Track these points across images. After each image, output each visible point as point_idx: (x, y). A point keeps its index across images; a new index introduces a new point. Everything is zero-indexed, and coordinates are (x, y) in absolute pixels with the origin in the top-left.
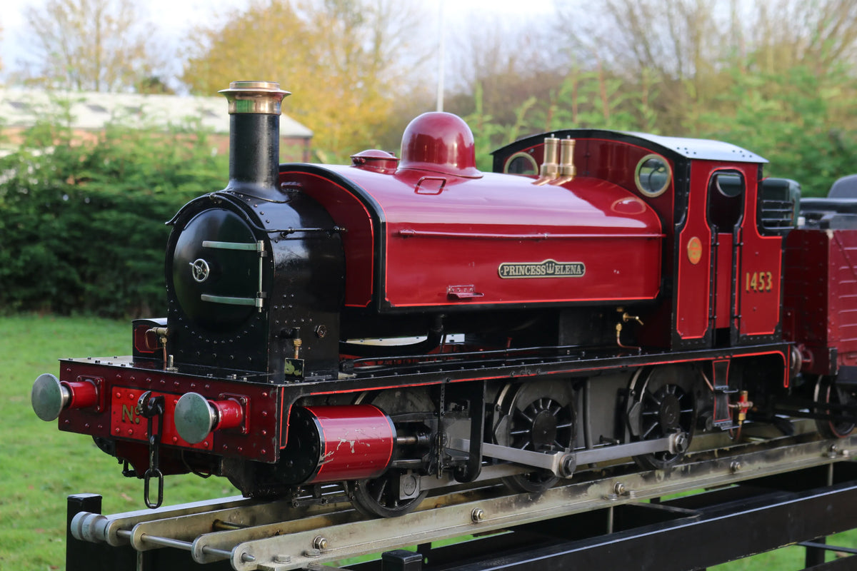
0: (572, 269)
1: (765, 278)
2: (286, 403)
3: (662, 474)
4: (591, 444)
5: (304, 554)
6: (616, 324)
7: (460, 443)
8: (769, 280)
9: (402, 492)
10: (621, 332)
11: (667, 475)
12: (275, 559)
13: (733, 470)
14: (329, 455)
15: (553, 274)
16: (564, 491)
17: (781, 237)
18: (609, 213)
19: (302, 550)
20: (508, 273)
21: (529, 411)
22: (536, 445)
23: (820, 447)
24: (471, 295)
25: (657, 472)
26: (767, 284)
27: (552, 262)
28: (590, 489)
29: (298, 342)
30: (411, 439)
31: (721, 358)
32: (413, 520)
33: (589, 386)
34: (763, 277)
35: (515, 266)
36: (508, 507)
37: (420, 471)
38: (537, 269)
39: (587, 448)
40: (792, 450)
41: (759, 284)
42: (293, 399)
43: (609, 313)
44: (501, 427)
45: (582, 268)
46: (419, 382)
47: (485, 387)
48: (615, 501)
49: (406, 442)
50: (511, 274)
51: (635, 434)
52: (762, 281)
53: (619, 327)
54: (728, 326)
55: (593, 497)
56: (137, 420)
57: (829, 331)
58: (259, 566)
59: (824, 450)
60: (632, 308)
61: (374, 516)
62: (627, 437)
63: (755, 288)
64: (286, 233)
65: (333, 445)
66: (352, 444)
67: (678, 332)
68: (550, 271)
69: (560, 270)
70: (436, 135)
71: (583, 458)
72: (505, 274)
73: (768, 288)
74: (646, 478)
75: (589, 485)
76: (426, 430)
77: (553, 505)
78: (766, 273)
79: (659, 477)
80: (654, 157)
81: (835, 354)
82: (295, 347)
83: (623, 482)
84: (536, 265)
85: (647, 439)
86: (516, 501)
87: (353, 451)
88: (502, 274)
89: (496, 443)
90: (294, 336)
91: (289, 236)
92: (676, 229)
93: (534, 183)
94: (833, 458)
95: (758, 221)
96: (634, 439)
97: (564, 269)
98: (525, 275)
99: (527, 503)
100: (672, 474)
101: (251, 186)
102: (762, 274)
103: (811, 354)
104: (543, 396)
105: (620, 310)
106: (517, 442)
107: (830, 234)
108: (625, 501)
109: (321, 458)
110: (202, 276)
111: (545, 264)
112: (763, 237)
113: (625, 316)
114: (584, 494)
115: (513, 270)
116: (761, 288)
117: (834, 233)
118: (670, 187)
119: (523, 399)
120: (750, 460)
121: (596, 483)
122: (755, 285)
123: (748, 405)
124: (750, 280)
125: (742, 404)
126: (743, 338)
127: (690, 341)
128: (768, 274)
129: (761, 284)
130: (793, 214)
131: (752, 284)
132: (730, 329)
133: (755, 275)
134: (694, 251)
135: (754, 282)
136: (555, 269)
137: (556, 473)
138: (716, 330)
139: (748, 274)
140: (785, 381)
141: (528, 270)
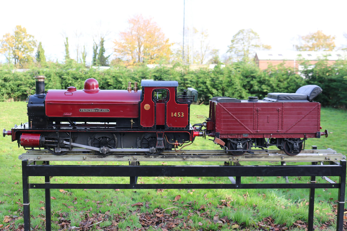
0: (105, 110)
1: (181, 114)
2: (14, 132)
5: (34, 159)
8: (182, 114)
11: (155, 157)
13: (184, 159)
14: (22, 141)
16: (114, 156)
17: (187, 104)
20: (82, 111)
23: (228, 157)
24: (71, 115)
25: (150, 156)
28: (124, 157)
29: (31, 122)
31: (160, 132)
32: (65, 157)
34: (179, 114)
36: (95, 157)
40: (213, 157)
41: (177, 115)
44: (90, 141)
45: (108, 110)
57: (216, 128)
59: (231, 158)
64: (32, 103)
66: (28, 140)
67: (141, 125)
74: (146, 157)
81: (219, 134)
83: (137, 157)
84: (92, 110)
86: (98, 157)
88: (80, 111)
92: (140, 102)
95: (176, 100)
97: (102, 110)
99: (102, 157)
100: (157, 157)
105: (132, 119)
107: (216, 104)
111: (95, 109)
112: (179, 104)
114: (122, 158)
115: (83, 110)
117: (218, 103)
122: (176, 116)
123: (178, 143)
124: (173, 114)
125: (175, 143)
126: (171, 128)
127: (147, 127)
128: (182, 113)
129: (179, 115)
130: (194, 99)
131: (174, 115)
132: (164, 125)
133: (176, 113)
134: (147, 107)
135: (175, 115)
136: (98, 110)
137: (101, 152)
138: (156, 125)
139: (172, 113)
140: (190, 139)
141: (89, 110)
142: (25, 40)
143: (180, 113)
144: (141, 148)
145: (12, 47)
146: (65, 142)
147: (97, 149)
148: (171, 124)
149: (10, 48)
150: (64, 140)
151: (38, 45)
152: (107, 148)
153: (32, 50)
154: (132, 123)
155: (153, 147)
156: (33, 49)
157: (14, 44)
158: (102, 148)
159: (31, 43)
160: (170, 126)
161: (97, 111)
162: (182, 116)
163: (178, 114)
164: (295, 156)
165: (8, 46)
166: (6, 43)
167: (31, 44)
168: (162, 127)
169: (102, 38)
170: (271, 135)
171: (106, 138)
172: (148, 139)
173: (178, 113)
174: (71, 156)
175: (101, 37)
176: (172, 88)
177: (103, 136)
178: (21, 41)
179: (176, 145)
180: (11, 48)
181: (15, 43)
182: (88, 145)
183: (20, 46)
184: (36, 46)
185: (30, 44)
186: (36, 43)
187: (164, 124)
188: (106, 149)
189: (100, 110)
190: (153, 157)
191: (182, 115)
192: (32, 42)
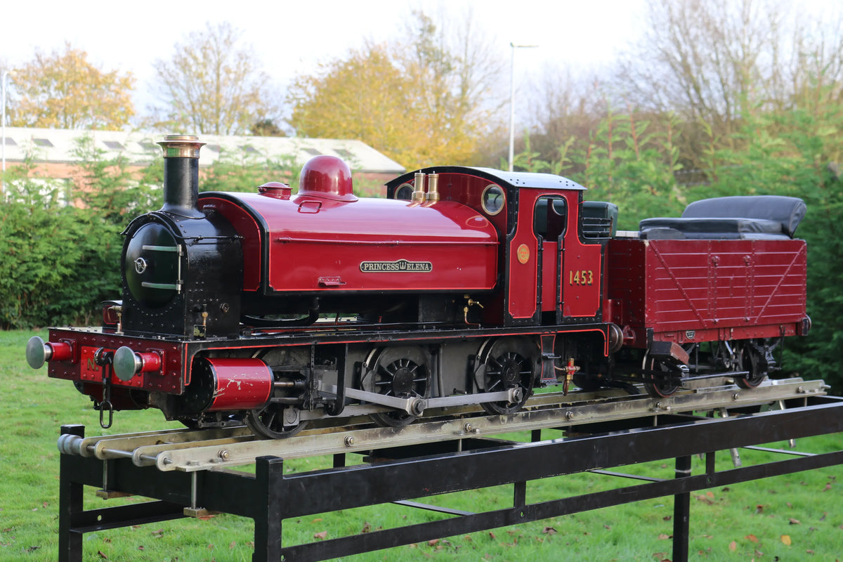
0: (422, 267)
1: (587, 276)
2: (189, 353)
3: (505, 418)
4: (443, 394)
5: (212, 461)
6: (464, 307)
7: (330, 388)
8: (590, 277)
9: (285, 421)
10: (467, 313)
11: (510, 419)
12: (189, 463)
13: (568, 417)
14: (221, 390)
15: (405, 270)
16: (421, 427)
17: (600, 245)
18: (464, 227)
19: (210, 458)
20: (368, 268)
21: (390, 367)
22: (396, 393)
23: (647, 403)
24: (338, 283)
25: (501, 417)
26: (588, 279)
27: (404, 262)
28: (443, 427)
29: (205, 314)
30: (291, 384)
31: (548, 333)
32: (297, 442)
33: (441, 351)
34: (585, 274)
35: (373, 263)
36: (376, 436)
37: (299, 406)
38: (392, 266)
39: (440, 396)
40: (621, 405)
41: (581, 279)
42: (194, 351)
43: (458, 299)
44: (367, 379)
45: (429, 265)
46: (293, 343)
47: (347, 348)
48: (463, 436)
49: (286, 386)
50: (370, 269)
51: (481, 387)
52: (583, 277)
53: (466, 310)
54: (555, 309)
55: (446, 432)
56: (97, 368)
57: (646, 316)
58: (177, 468)
59: (651, 406)
60: (474, 295)
61: (266, 438)
62: (475, 389)
63: (578, 282)
64: (198, 239)
65: (224, 383)
66: (239, 383)
67: (510, 313)
68: (403, 268)
69: (411, 267)
70: (323, 171)
71: (434, 403)
72: (365, 269)
73: (589, 282)
74: (491, 421)
75: (443, 424)
76: (302, 378)
77: (412, 436)
78: (587, 271)
79: (503, 421)
80: (495, 187)
81: (652, 333)
82: (203, 318)
83: (472, 422)
84: (391, 263)
85: (491, 391)
86: (382, 433)
87: (239, 389)
88: (363, 269)
89: (363, 390)
90: (202, 311)
91: (200, 241)
92: (507, 238)
93: (407, 206)
94: (657, 412)
95: (580, 233)
96: (481, 391)
97: (415, 266)
98: (382, 270)
99: (391, 434)
100: (514, 418)
101: (178, 208)
102: (584, 272)
103: (633, 332)
104: (402, 358)
105: (466, 297)
106: (383, 390)
107: (647, 243)
108: (471, 436)
109: (215, 392)
110: (141, 270)
111: (398, 263)
112: (584, 245)
113: (469, 302)
114: (438, 430)
115: (371, 267)
116: (583, 283)
117: (650, 243)
118: (504, 207)
119: (386, 359)
120: (583, 411)
121: (449, 422)
122: (578, 280)
123: (574, 368)
124: (573, 277)
125: (569, 368)
126: (568, 318)
127: (522, 319)
128: (589, 272)
129: (583, 280)
130: (611, 228)
131: (575, 279)
132: (555, 312)
133: (578, 273)
134: (523, 254)
135: (577, 278)
136: (407, 267)
137: (409, 412)
138: (541, 313)
139: (571, 272)
140: (605, 352)
141: (384, 267)
147: (401, 404)
148: (568, 308)
155: (517, 387)
158: (414, 399)
160: (566, 313)
164: (754, 389)
170: (732, 330)
174: (312, 439)
176: (574, 193)
177: (401, 356)
179: (571, 372)
191: (590, 280)
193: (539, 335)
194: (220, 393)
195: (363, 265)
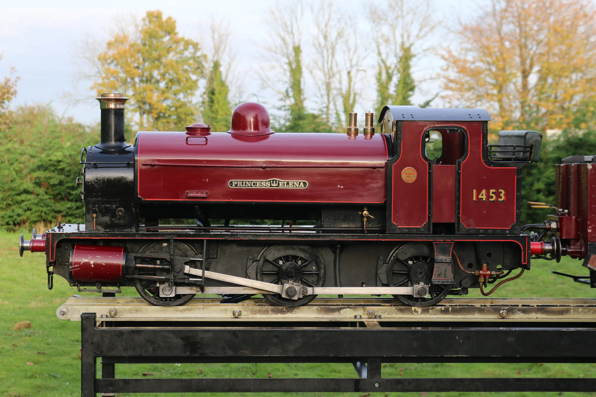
0: (295, 184)
1: (498, 195)
2: (53, 240)
8: (502, 195)
9: (161, 293)
11: (425, 311)
13: (502, 315)
14: (75, 266)
15: (278, 186)
17: (514, 168)
20: (236, 185)
21: (277, 261)
24: (205, 196)
26: (499, 197)
27: (276, 181)
29: (94, 215)
32: (184, 310)
34: (493, 193)
35: (242, 181)
36: (265, 312)
38: (263, 185)
41: (488, 196)
42: (57, 239)
44: (252, 268)
45: (304, 183)
50: (238, 185)
55: (347, 316)
57: (590, 231)
58: (71, 318)
63: (484, 199)
64: (95, 164)
66: (92, 263)
67: (393, 222)
69: (284, 184)
72: (234, 185)
74: (402, 311)
75: (343, 309)
78: (497, 190)
79: (416, 311)
82: (93, 217)
83: (377, 310)
84: (261, 182)
87: (93, 266)
92: (388, 162)
95: (485, 157)
96: (384, 286)
97: (288, 184)
98: (251, 186)
99: (283, 312)
100: (431, 311)
104: (290, 254)
105: (365, 209)
109: (71, 267)
111: (270, 181)
112: (492, 167)
114: (337, 313)
115: (241, 184)
117: (593, 165)
120: (525, 312)
121: (349, 308)
122: (484, 198)
123: (489, 272)
124: (478, 194)
125: (481, 272)
126: (471, 230)
127: (408, 228)
128: (500, 190)
129: (492, 197)
130: (531, 153)
131: (480, 197)
132: (454, 224)
133: (484, 191)
134: (409, 175)
135: (483, 196)
136: (279, 184)
137: (284, 296)
138: (433, 223)
139: (475, 191)
140: (523, 260)
141: (254, 184)
142: (171, 56)
143: (494, 191)
144: (387, 285)
145: (133, 79)
146: (187, 269)
147: (274, 288)
148: (471, 221)
149: (126, 79)
150: (186, 264)
151: (211, 69)
152: (299, 286)
153: (193, 86)
154: (365, 219)
155: (422, 284)
156: (195, 82)
157: (137, 68)
158: (287, 286)
159: (189, 65)
160: (469, 225)
161: (274, 185)
162: (499, 200)
163: (491, 194)
165: (122, 75)
166: (116, 65)
167: (189, 69)
168: (448, 228)
169: (407, 45)
171: (295, 258)
172: (407, 260)
173: (491, 191)
175: (403, 44)
177: (290, 252)
178: (159, 59)
179: (485, 276)
180: (129, 80)
181: (141, 67)
182: (247, 276)
183: (156, 74)
184: (202, 72)
185: (186, 67)
186: (204, 63)
187: (453, 222)
188: (297, 288)
189: (282, 184)
190: (419, 310)
191: (501, 197)
192: (191, 62)
193: (431, 242)
194: (75, 268)
195: (231, 182)
